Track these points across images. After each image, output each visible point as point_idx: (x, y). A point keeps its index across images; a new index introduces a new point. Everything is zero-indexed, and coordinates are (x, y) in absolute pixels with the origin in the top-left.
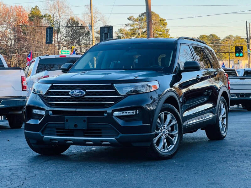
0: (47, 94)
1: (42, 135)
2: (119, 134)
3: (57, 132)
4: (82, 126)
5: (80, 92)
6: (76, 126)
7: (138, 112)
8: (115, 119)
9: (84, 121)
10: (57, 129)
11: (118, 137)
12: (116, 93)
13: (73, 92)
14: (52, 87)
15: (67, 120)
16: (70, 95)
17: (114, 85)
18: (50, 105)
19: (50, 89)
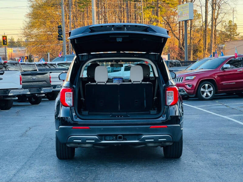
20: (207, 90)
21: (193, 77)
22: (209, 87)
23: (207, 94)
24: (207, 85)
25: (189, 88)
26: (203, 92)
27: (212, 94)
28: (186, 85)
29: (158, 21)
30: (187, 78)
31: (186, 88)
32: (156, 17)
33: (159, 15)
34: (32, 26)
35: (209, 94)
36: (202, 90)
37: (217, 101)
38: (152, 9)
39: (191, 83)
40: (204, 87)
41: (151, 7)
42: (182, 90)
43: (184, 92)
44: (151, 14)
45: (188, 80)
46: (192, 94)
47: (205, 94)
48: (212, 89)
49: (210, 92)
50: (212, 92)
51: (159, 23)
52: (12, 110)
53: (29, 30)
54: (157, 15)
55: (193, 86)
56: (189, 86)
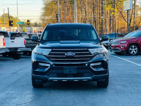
0: (49, 55)
1: (48, 77)
2: (93, 75)
3: (57, 75)
4: (74, 72)
5: (72, 53)
6: (70, 72)
7: (101, 64)
8: (91, 67)
9: (75, 69)
10: (57, 74)
11: (93, 77)
12: (90, 54)
13: (67, 54)
14: (52, 51)
15: (65, 69)
16: (65, 55)
17: (89, 49)
18: (52, 61)
19: (51, 52)
20: (133, 50)
21: (125, 42)
22: (135, 48)
23: (133, 52)
24: (133, 46)
25: (123, 48)
26: (131, 51)
27: (137, 52)
28: (121, 46)
29: (115, 12)
30: (121, 42)
31: (121, 48)
32: (114, 9)
33: (115, 8)
34: (45, 15)
35: (135, 52)
36: (130, 49)
37: (139, 56)
38: (111, 5)
39: (124, 45)
40: (132, 48)
41: (111, 4)
42: (119, 49)
43: (119, 50)
44: (110, 8)
45: (122, 43)
46: (125, 52)
47: (132, 52)
48: (136, 49)
49: (135, 51)
50: (137, 51)
51: (115, 13)
52: (20, 60)
53: (43, 17)
54: (114, 8)
55: (125, 47)
56: (123, 47)
